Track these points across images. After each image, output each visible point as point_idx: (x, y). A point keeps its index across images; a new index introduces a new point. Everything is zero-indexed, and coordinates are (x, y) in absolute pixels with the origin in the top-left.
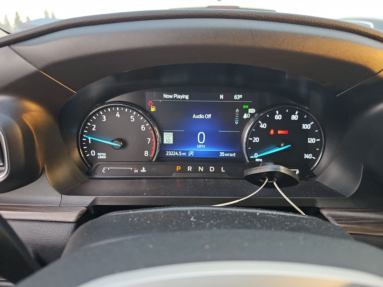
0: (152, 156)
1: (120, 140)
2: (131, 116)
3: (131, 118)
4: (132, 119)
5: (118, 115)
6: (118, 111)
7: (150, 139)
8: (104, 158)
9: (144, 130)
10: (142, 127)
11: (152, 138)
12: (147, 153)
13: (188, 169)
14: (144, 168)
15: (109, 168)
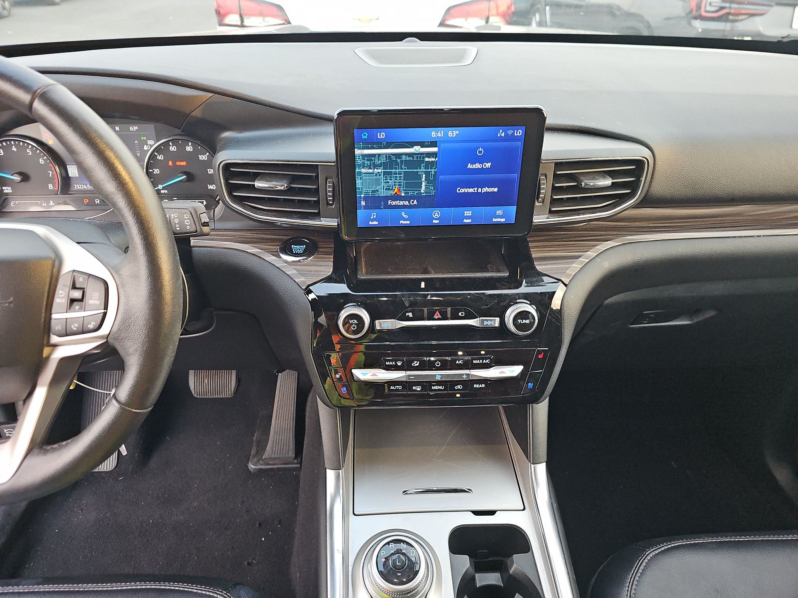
0: (57, 189)
1: (20, 174)
2: (28, 150)
3: (28, 151)
4: (29, 153)
5: (14, 149)
6: (13, 145)
7: (51, 172)
8: (10, 192)
9: (43, 163)
10: (40, 161)
11: (52, 172)
12: (51, 186)
13: (96, 202)
14: (51, 202)
15: (17, 202)
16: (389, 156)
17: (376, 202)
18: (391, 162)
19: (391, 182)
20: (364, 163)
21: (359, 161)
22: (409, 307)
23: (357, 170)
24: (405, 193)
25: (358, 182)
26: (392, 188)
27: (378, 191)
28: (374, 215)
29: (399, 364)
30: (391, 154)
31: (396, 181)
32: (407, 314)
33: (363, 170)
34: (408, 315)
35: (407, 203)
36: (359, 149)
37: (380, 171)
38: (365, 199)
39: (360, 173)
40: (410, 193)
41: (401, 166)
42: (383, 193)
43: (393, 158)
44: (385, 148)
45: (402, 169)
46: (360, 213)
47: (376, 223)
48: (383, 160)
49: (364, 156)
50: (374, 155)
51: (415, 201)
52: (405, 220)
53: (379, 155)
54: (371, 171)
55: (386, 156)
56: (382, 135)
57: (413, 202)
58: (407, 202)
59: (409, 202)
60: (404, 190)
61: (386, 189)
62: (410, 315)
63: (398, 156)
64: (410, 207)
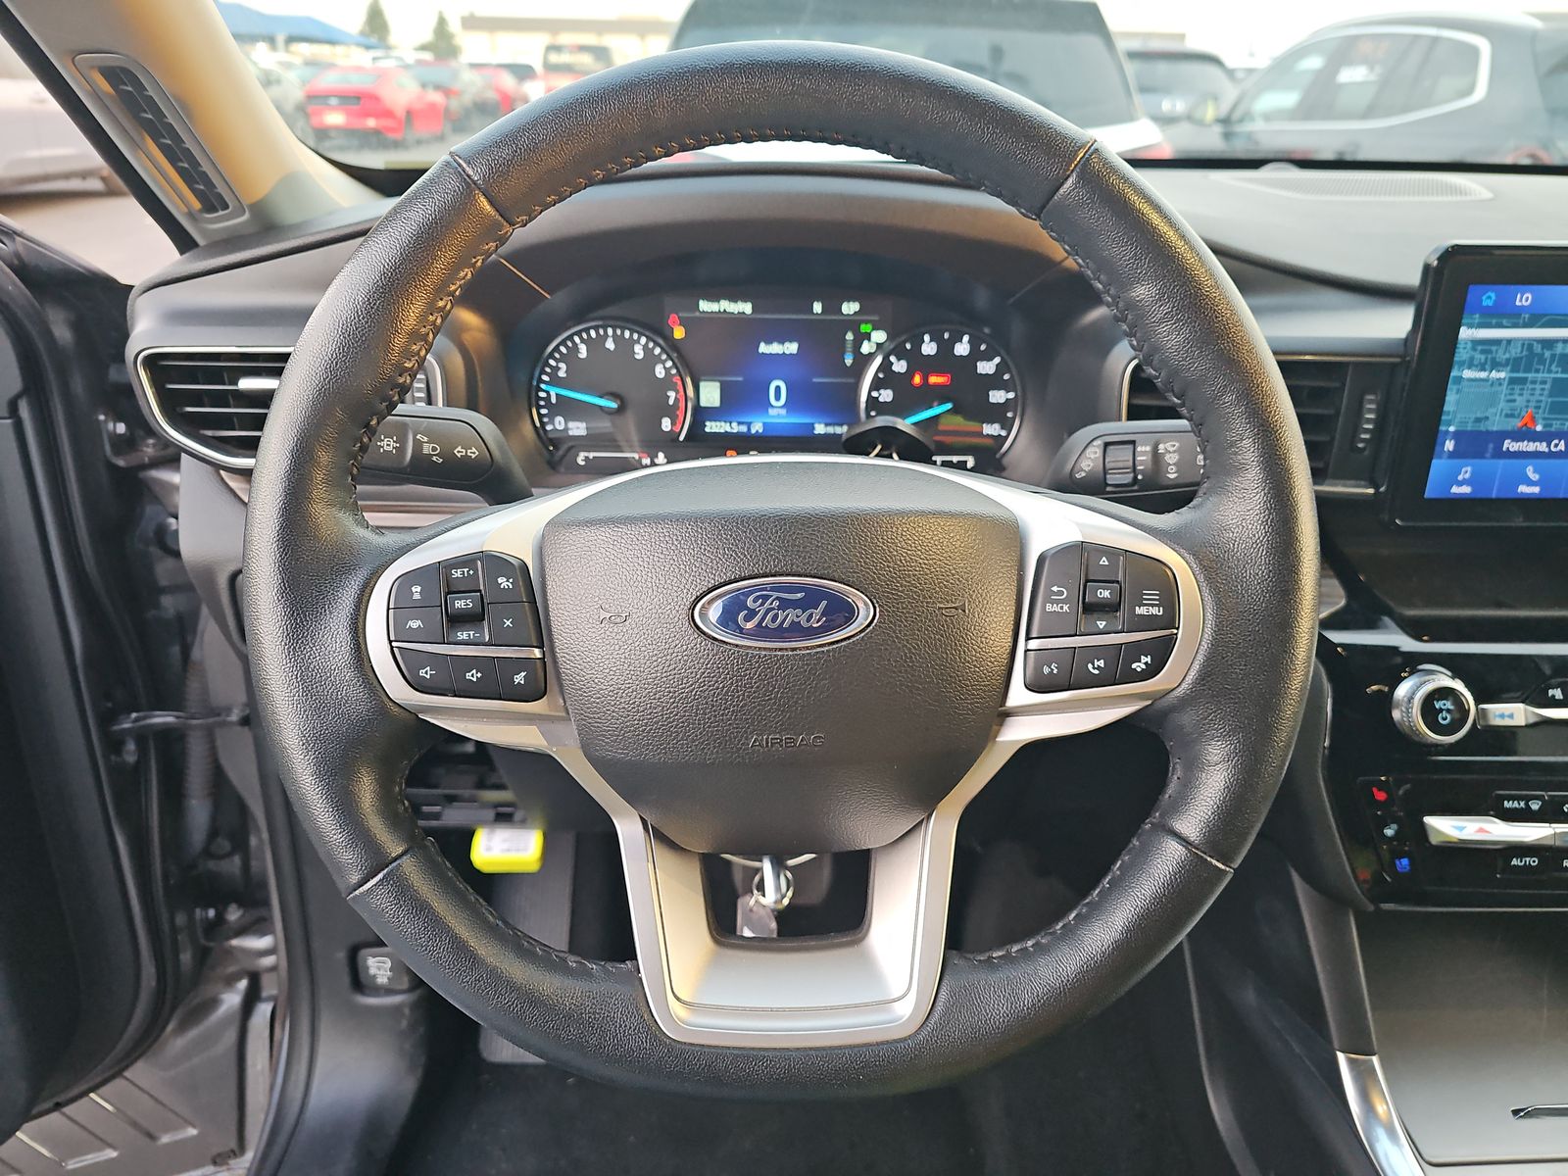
0: (678, 430)
1: (613, 396)
2: (637, 347)
3: (637, 350)
4: (639, 353)
5: (610, 344)
6: (611, 336)
7: (673, 395)
8: (582, 433)
9: (663, 375)
10: (658, 370)
11: (677, 394)
12: (668, 424)
14: (660, 456)
15: (591, 456)
16: (1528, 344)
17: (1478, 444)
18: (1531, 357)
19: (1520, 401)
20: (1472, 359)
21: (1462, 354)
22: (1551, 677)
23: (1454, 373)
24: (1545, 426)
25: (1451, 398)
26: (1519, 414)
27: (1487, 418)
28: (1466, 473)
29: (1535, 806)
30: (1534, 340)
31: (1531, 398)
32: (1551, 692)
33: (1467, 374)
34: (1553, 696)
35: (1542, 447)
36: (1470, 326)
37: (1502, 375)
38: (1457, 436)
39: (1459, 379)
40: (1556, 426)
41: (1550, 366)
42: (1496, 424)
43: (1538, 348)
44: (1526, 326)
45: (1549, 371)
46: (1438, 466)
47: (1466, 490)
48: (1515, 351)
49: (1476, 343)
50: (1497, 342)
51: (1562, 442)
52: (1530, 483)
53: (1509, 341)
54: (1483, 375)
55: (1523, 345)
56: (1524, 298)
57: (1556, 445)
58: (1544, 444)
59: (1549, 446)
60: (1544, 419)
61: (1507, 416)
62: (1558, 694)
63: (1548, 343)
64: (1550, 455)
